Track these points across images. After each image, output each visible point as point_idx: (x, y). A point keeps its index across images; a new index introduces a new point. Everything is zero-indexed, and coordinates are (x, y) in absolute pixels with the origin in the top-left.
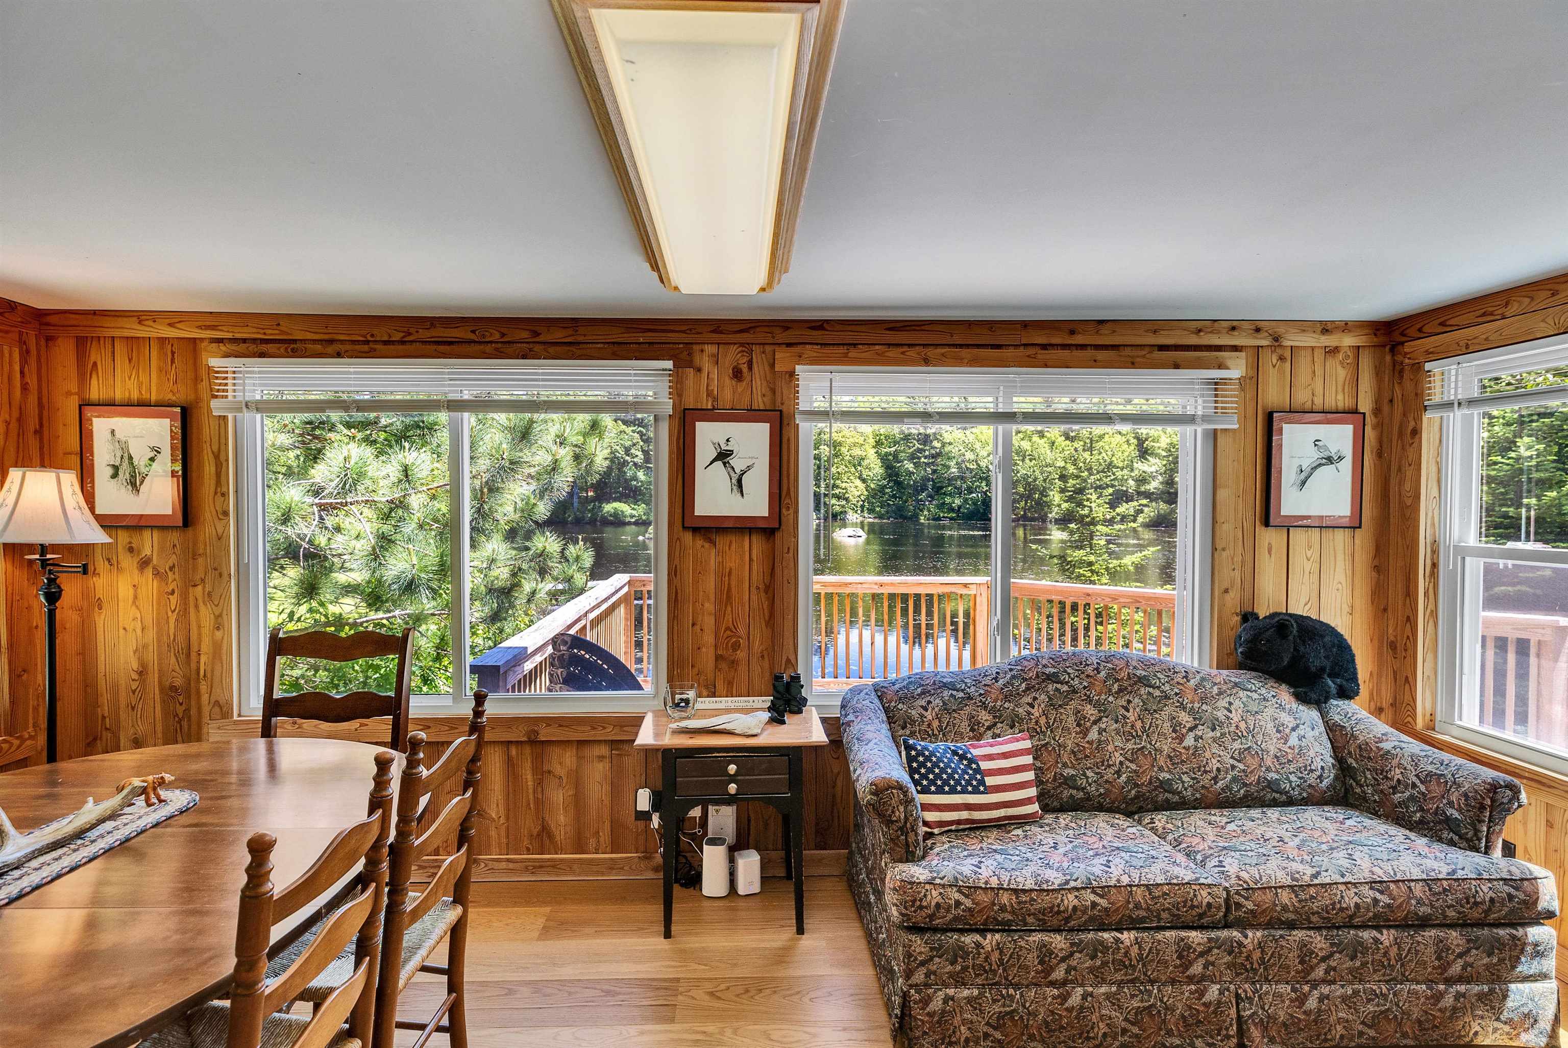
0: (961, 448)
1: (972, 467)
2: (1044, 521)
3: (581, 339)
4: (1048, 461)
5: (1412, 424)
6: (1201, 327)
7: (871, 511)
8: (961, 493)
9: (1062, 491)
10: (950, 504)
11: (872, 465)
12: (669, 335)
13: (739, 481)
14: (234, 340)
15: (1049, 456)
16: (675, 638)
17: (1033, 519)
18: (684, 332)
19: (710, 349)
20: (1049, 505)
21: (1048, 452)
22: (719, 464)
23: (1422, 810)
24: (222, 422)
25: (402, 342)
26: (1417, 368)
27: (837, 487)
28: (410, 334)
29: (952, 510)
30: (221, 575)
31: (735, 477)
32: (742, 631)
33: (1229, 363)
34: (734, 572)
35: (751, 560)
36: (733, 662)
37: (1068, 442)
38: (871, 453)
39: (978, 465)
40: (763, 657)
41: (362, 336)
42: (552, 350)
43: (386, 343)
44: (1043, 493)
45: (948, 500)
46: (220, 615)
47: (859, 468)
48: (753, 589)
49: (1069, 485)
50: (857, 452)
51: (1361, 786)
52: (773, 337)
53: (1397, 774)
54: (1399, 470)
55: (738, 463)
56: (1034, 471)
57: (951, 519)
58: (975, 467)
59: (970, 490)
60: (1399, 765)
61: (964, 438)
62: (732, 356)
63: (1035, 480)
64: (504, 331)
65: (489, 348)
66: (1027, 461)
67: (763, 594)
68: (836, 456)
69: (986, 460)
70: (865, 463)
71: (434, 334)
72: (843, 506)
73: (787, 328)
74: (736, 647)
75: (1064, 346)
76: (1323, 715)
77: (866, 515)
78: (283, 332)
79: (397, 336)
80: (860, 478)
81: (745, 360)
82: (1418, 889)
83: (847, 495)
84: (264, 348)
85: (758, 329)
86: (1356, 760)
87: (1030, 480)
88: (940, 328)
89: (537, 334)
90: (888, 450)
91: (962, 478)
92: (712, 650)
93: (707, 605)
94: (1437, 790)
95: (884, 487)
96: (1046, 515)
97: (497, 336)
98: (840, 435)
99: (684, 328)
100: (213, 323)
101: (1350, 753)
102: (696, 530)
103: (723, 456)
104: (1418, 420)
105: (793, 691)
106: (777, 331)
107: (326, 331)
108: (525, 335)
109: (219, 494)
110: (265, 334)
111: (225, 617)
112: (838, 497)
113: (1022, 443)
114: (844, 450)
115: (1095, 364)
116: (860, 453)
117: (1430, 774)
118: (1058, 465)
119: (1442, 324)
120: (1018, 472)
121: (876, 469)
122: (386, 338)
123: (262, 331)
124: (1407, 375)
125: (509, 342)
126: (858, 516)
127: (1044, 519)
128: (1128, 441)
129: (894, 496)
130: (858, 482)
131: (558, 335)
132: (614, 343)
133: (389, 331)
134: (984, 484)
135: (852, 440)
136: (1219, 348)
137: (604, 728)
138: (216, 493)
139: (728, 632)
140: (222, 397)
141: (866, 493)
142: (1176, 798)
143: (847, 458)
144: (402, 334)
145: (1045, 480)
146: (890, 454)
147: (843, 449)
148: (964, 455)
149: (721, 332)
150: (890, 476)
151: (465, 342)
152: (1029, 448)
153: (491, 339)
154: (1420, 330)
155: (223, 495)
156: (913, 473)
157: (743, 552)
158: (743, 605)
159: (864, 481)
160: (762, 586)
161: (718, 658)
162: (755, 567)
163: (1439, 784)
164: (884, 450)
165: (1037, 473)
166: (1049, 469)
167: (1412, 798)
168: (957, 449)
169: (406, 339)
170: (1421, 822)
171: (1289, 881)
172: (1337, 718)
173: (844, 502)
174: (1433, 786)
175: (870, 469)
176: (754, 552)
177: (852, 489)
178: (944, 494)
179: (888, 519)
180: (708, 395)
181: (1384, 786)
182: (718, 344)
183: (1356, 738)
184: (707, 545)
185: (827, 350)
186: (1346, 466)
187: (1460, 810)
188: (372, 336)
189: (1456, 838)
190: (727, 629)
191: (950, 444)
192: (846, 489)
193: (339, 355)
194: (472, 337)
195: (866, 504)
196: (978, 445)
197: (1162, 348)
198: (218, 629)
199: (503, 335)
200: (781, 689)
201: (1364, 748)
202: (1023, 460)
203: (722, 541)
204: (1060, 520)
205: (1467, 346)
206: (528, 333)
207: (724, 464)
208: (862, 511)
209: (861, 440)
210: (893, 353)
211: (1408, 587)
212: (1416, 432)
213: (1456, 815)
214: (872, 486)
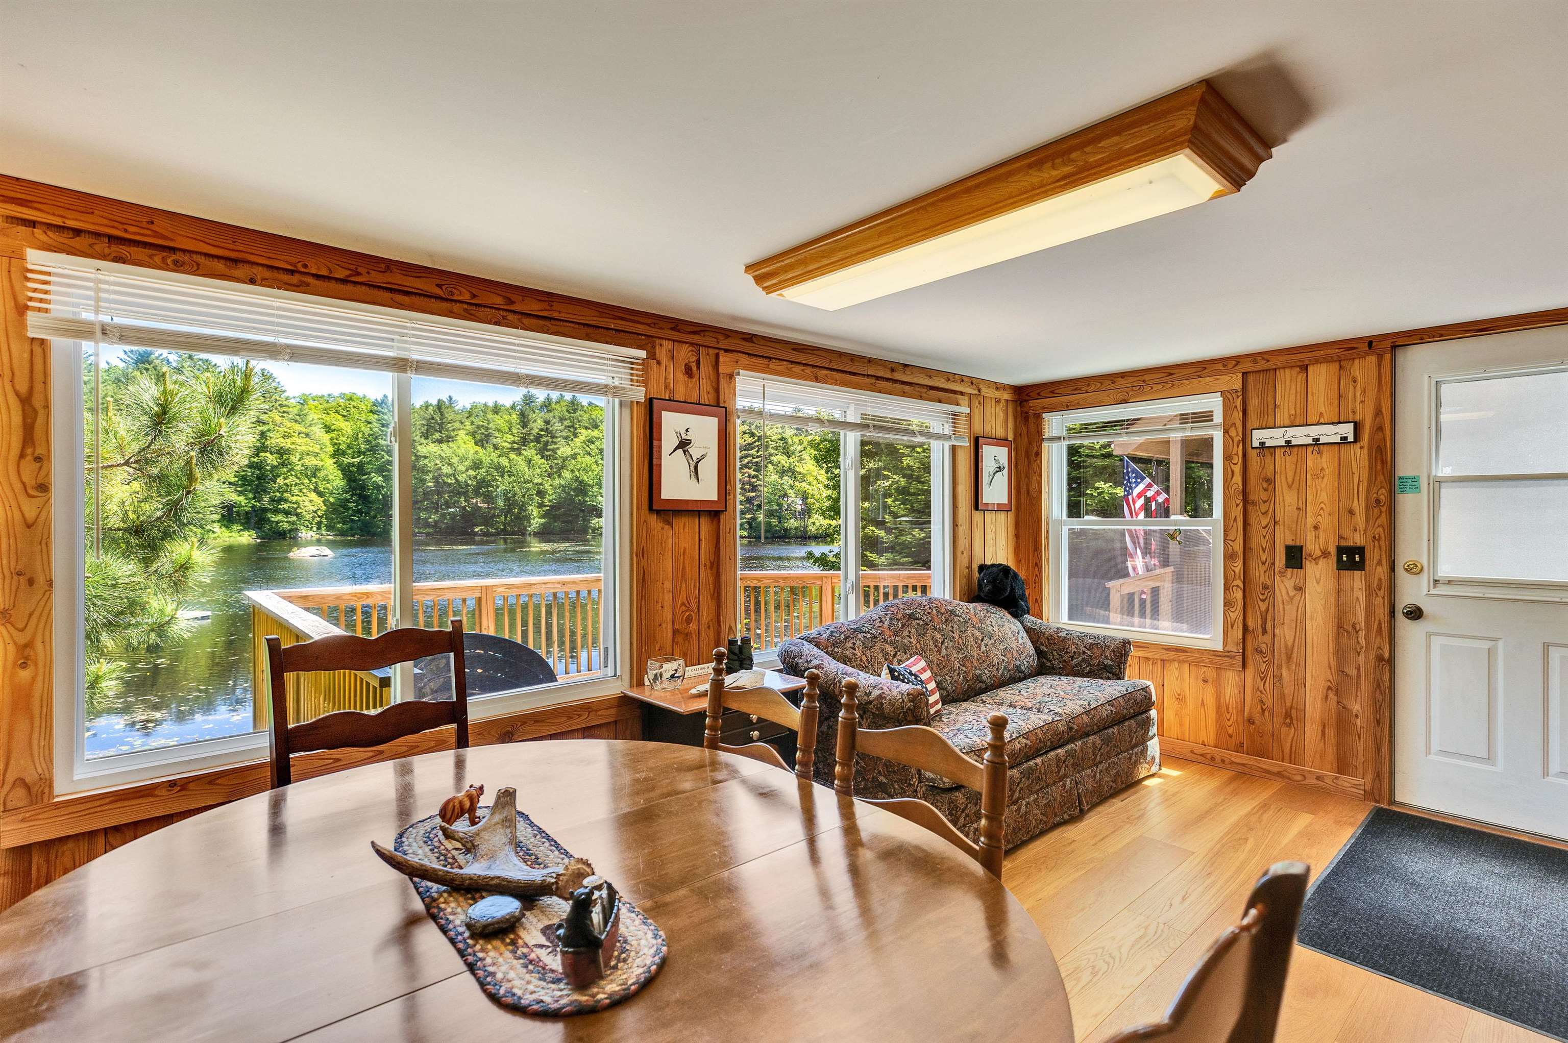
0: (438, 462)
1: (449, 481)
2: (524, 534)
3: (556, 315)
4: (526, 477)
5: (1036, 449)
6: (950, 376)
7: (329, 528)
8: (437, 508)
9: (541, 505)
10: (426, 519)
11: (330, 477)
12: (639, 326)
13: (696, 467)
14: (61, 228)
15: (528, 474)
16: (643, 615)
17: (513, 533)
18: (648, 325)
19: (667, 345)
20: (528, 518)
21: (526, 469)
22: (680, 451)
23: (1090, 665)
24: (37, 350)
25: (344, 281)
26: (1038, 417)
27: (286, 501)
28: (359, 274)
29: (427, 525)
30: (31, 582)
31: (693, 464)
32: (694, 605)
33: (961, 402)
34: (687, 551)
35: (700, 540)
36: (687, 635)
37: (543, 461)
38: (329, 464)
39: (457, 480)
40: (709, 627)
41: (290, 264)
42: (526, 321)
43: (317, 277)
44: (522, 508)
45: (423, 515)
46: (29, 645)
47: (314, 480)
48: (702, 567)
49: (546, 500)
50: (311, 462)
51: (1051, 661)
52: (718, 342)
53: (1073, 649)
54: (1027, 476)
55: (695, 452)
56: (513, 487)
57: (428, 534)
58: (453, 481)
59: (448, 505)
60: (1073, 643)
61: (439, 452)
62: (684, 353)
63: (515, 495)
64: (475, 291)
65: (457, 307)
66: (506, 477)
67: (709, 571)
68: (283, 465)
69: (464, 475)
70: (321, 474)
71: (390, 280)
72: (293, 523)
73: (728, 336)
74: (689, 620)
75: (888, 380)
76: (1022, 623)
77: (324, 532)
78: (157, 234)
79: (341, 274)
80: (316, 490)
81: (694, 359)
82: (1121, 700)
83: (299, 511)
84: (123, 250)
85: (707, 334)
86: (1046, 646)
87: (509, 495)
88: (823, 354)
89: (512, 302)
90: (350, 460)
91: (439, 493)
92: (670, 625)
93: (666, 583)
94: (1097, 652)
95: (347, 500)
96: (525, 528)
97: (466, 297)
98: (289, 441)
99: (649, 321)
100: (23, 196)
101: (1042, 643)
102: (658, 512)
103: (683, 445)
104: (1040, 447)
105: (745, 651)
106: (721, 337)
107: (231, 246)
108: (498, 301)
109: (29, 458)
110: (126, 231)
111: (39, 646)
112: (287, 513)
113: (501, 459)
114: (294, 459)
115: (904, 394)
116: (315, 462)
117: (1092, 645)
118: (536, 481)
119: (1052, 392)
120: (497, 487)
121: (336, 481)
122: (324, 272)
123: (121, 226)
124: (1031, 420)
125: (477, 305)
126: (313, 534)
127: (523, 532)
128: (596, 462)
129: (359, 512)
130: (313, 496)
131: (533, 307)
132: (584, 325)
133: (329, 264)
134: (462, 499)
135: (304, 448)
136: (955, 392)
137: (580, 716)
138: (22, 456)
139: (684, 608)
140: (39, 310)
141: (324, 508)
142: (984, 686)
143: (298, 468)
144: (348, 272)
145: (523, 496)
146: (353, 466)
147: (292, 458)
148: (440, 469)
149: (679, 331)
150: (352, 489)
151: (425, 296)
152: (508, 465)
153: (461, 298)
154: (1039, 394)
155: (38, 459)
156: (383, 487)
157: (694, 534)
158: (695, 582)
159: (320, 494)
160: (708, 564)
161: (675, 632)
162: (703, 547)
163: (1098, 648)
164: (346, 460)
165: (516, 489)
166: (528, 485)
167: (1083, 660)
168: (433, 463)
169: (353, 279)
170: (1090, 672)
171: (1083, 711)
172: (1029, 624)
173: (294, 518)
174: (1095, 650)
175: (328, 481)
176: (702, 533)
177: (306, 504)
178: (419, 508)
179: (353, 535)
180: (666, 387)
181: (1066, 658)
182: (674, 341)
183: (1044, 634)
184: (667, 527)
185: (755, 360)
186: (1006, 472)
187: (1111, 660)
188: (305, 266)
189: (1110, 675)
190: (683, 604)
191: (425, 457)
192: (296, 503)
193: (252, 281)
194: (438, 291)
195: (324, 520)
196: (455, 460)
197: (932, 388)
198: (24, 666)
199: (474, 296)
200: (737, 651)
201: (1050, 638)
202: (502, 476)
203: (680, 523)
204: (539, 533)
205: (1067, 406)
206: (501, 298)
207: (684, 452)
208: (319, 528)
209: (317, 449)
210: (797, 369)
211: (1035, 546)
212: (1038, 454)
213: (1110, 662)
214: (332, 500)
